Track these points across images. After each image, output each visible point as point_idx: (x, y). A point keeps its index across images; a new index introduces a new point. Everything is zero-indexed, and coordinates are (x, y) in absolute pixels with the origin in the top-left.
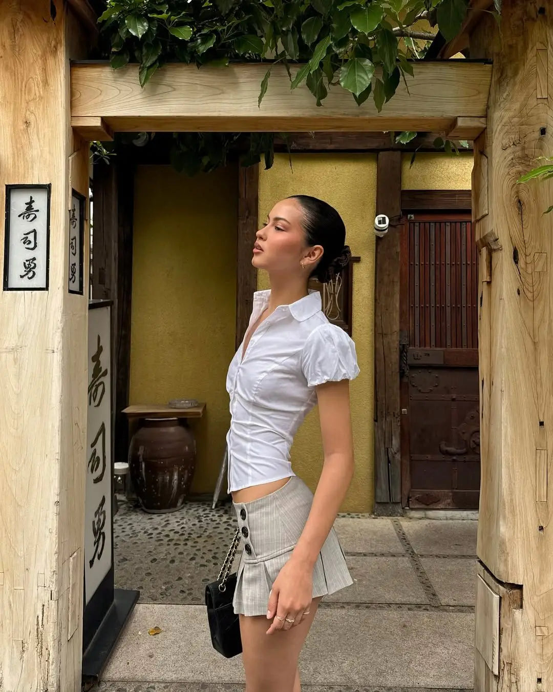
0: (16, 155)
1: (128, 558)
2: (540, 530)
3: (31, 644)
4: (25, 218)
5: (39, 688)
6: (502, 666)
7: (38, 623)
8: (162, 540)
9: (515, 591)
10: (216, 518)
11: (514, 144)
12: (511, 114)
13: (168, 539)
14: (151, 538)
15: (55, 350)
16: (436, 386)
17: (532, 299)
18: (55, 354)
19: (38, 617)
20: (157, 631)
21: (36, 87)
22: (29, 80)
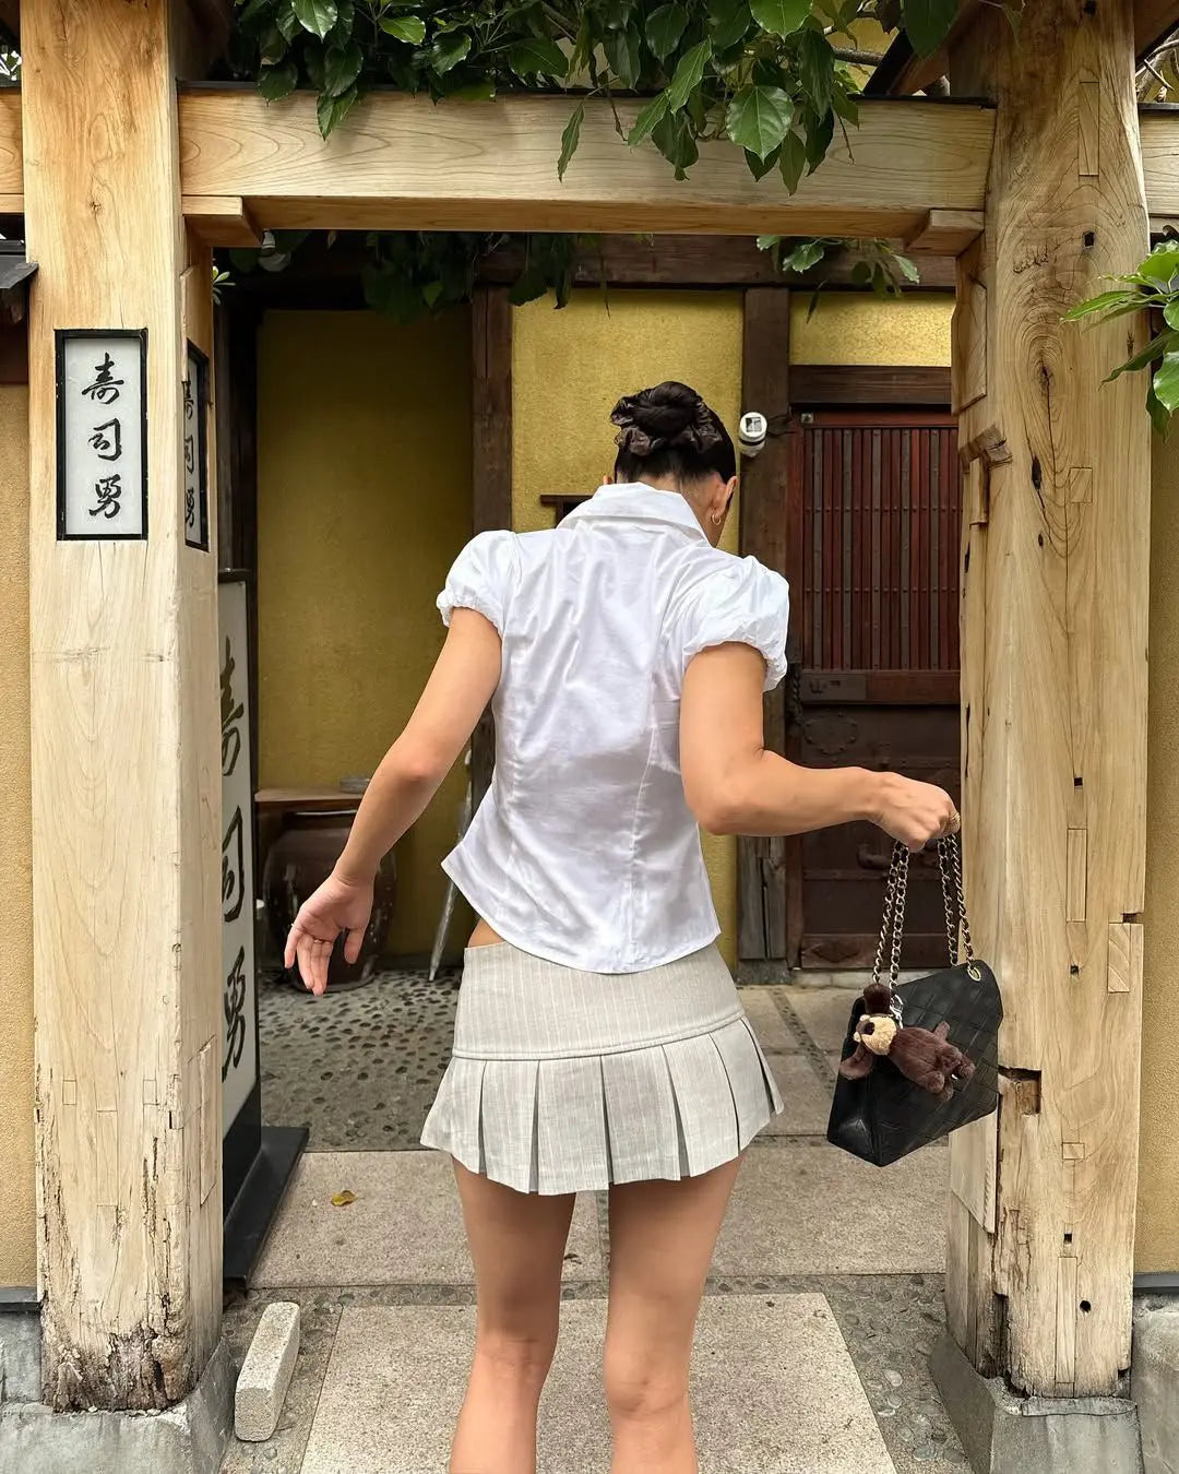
0: (74, 270)
1: (275, 1074)
2: (1072, 973)
3: (134, 1212)
4: (96, 396)
5: (151, 1291)
6: (1002, 1215)
7: (146, 1172)
8: (337, 1039)
9: (1026, 1083)
10: (438, 996)
11: (1035, 263)
12: (1030, 204)
13: (350, 1037)
14: (318, 1036)
15: (166, 656)
16: (853, 742)
17: (1064, 555)
18: (165, 663)
19: (145, 1161)
20: (347, 1199)
21: (111, 133)
22: (96, 119)
